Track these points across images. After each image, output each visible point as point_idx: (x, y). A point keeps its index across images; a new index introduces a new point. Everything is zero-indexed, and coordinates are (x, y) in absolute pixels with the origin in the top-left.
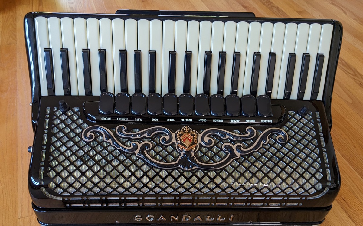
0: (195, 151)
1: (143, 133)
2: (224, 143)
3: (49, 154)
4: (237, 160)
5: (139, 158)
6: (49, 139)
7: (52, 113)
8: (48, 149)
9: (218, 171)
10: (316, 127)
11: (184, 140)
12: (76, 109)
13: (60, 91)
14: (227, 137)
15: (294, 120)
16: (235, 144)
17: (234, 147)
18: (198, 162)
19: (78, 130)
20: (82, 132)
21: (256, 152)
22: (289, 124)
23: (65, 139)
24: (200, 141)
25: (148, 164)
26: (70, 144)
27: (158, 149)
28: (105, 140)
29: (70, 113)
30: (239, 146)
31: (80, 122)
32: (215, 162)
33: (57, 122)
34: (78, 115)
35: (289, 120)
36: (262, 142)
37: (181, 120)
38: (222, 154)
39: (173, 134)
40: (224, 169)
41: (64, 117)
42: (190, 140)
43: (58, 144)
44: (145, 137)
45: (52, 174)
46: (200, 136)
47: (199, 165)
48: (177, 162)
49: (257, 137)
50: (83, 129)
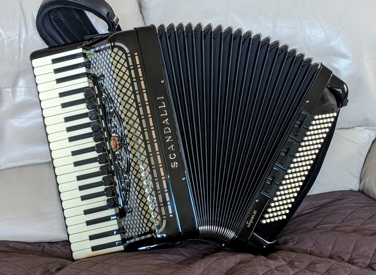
0: (118, 137)
9: (122, 120)
11: (114, 146)
21: (110, 95)
24: (114, 134)
34: (125, 221)
37: (109, 149)
39: (116, 153)
42: (114, 142)
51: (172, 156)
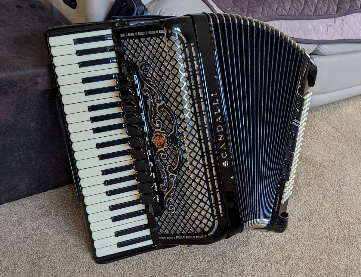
0: (167, 134)
1: (162, 171)
2: (157, 113)
3: (187, 234)
4: (166, 103)
5: (179, 174)
6: (178, 235)
7: (162, 235)
8: (185, 235)
9: (177, 117)
10: (131, 38)
11: (161, 143)
12: (157, 219)
13: (147, 232)
14: (153, 110)
15: (131, 56)
16: (156, 104)
17: (158, 105)
18: (173, 132)
19: (169, 216)
20: (170, 214)
21: (158, 88)
22: (134, 60)
23: (176, 224)
24: (160, 130)
25: (181, 167)
26: (179, 221)
27: (170, 160)
28: (172, 198)
29: (160, 223)
30: (157, 101)
31: (164, 216)
32: (171, 119)
33: (167, 231)
34: (160, 218)
35: (132, 60)
36: (151, 83)
37: (148, 145)
38: (165, 114)
39: (159, 150)
40: (174, 112)
41: (163, 227)
42: (160, 138)
43: (180, 229)
44: (165, 170)
45: (199, 230)
46: (156, 130)
47: (175, 131)
48: (175, 147)
49: (148, 87)
50: (169, 213)
51: (224, 155)
